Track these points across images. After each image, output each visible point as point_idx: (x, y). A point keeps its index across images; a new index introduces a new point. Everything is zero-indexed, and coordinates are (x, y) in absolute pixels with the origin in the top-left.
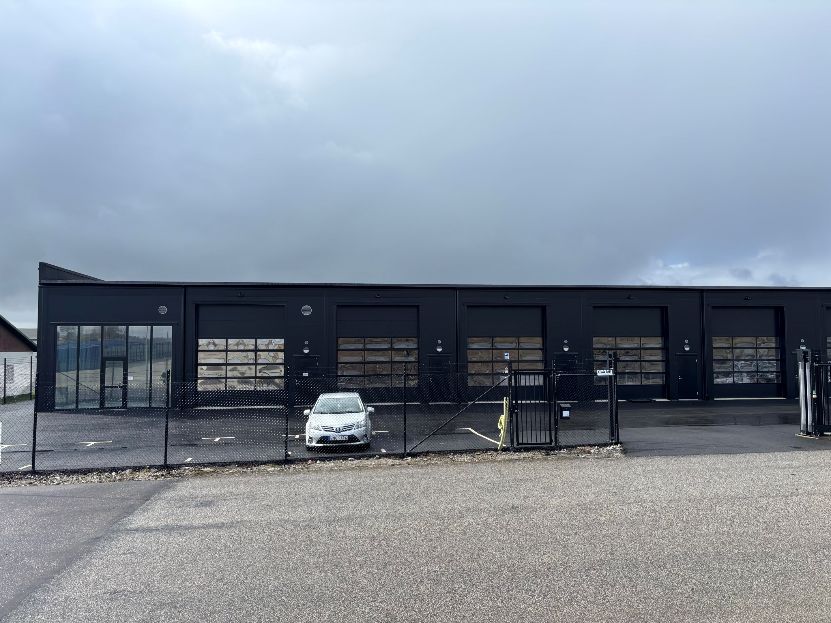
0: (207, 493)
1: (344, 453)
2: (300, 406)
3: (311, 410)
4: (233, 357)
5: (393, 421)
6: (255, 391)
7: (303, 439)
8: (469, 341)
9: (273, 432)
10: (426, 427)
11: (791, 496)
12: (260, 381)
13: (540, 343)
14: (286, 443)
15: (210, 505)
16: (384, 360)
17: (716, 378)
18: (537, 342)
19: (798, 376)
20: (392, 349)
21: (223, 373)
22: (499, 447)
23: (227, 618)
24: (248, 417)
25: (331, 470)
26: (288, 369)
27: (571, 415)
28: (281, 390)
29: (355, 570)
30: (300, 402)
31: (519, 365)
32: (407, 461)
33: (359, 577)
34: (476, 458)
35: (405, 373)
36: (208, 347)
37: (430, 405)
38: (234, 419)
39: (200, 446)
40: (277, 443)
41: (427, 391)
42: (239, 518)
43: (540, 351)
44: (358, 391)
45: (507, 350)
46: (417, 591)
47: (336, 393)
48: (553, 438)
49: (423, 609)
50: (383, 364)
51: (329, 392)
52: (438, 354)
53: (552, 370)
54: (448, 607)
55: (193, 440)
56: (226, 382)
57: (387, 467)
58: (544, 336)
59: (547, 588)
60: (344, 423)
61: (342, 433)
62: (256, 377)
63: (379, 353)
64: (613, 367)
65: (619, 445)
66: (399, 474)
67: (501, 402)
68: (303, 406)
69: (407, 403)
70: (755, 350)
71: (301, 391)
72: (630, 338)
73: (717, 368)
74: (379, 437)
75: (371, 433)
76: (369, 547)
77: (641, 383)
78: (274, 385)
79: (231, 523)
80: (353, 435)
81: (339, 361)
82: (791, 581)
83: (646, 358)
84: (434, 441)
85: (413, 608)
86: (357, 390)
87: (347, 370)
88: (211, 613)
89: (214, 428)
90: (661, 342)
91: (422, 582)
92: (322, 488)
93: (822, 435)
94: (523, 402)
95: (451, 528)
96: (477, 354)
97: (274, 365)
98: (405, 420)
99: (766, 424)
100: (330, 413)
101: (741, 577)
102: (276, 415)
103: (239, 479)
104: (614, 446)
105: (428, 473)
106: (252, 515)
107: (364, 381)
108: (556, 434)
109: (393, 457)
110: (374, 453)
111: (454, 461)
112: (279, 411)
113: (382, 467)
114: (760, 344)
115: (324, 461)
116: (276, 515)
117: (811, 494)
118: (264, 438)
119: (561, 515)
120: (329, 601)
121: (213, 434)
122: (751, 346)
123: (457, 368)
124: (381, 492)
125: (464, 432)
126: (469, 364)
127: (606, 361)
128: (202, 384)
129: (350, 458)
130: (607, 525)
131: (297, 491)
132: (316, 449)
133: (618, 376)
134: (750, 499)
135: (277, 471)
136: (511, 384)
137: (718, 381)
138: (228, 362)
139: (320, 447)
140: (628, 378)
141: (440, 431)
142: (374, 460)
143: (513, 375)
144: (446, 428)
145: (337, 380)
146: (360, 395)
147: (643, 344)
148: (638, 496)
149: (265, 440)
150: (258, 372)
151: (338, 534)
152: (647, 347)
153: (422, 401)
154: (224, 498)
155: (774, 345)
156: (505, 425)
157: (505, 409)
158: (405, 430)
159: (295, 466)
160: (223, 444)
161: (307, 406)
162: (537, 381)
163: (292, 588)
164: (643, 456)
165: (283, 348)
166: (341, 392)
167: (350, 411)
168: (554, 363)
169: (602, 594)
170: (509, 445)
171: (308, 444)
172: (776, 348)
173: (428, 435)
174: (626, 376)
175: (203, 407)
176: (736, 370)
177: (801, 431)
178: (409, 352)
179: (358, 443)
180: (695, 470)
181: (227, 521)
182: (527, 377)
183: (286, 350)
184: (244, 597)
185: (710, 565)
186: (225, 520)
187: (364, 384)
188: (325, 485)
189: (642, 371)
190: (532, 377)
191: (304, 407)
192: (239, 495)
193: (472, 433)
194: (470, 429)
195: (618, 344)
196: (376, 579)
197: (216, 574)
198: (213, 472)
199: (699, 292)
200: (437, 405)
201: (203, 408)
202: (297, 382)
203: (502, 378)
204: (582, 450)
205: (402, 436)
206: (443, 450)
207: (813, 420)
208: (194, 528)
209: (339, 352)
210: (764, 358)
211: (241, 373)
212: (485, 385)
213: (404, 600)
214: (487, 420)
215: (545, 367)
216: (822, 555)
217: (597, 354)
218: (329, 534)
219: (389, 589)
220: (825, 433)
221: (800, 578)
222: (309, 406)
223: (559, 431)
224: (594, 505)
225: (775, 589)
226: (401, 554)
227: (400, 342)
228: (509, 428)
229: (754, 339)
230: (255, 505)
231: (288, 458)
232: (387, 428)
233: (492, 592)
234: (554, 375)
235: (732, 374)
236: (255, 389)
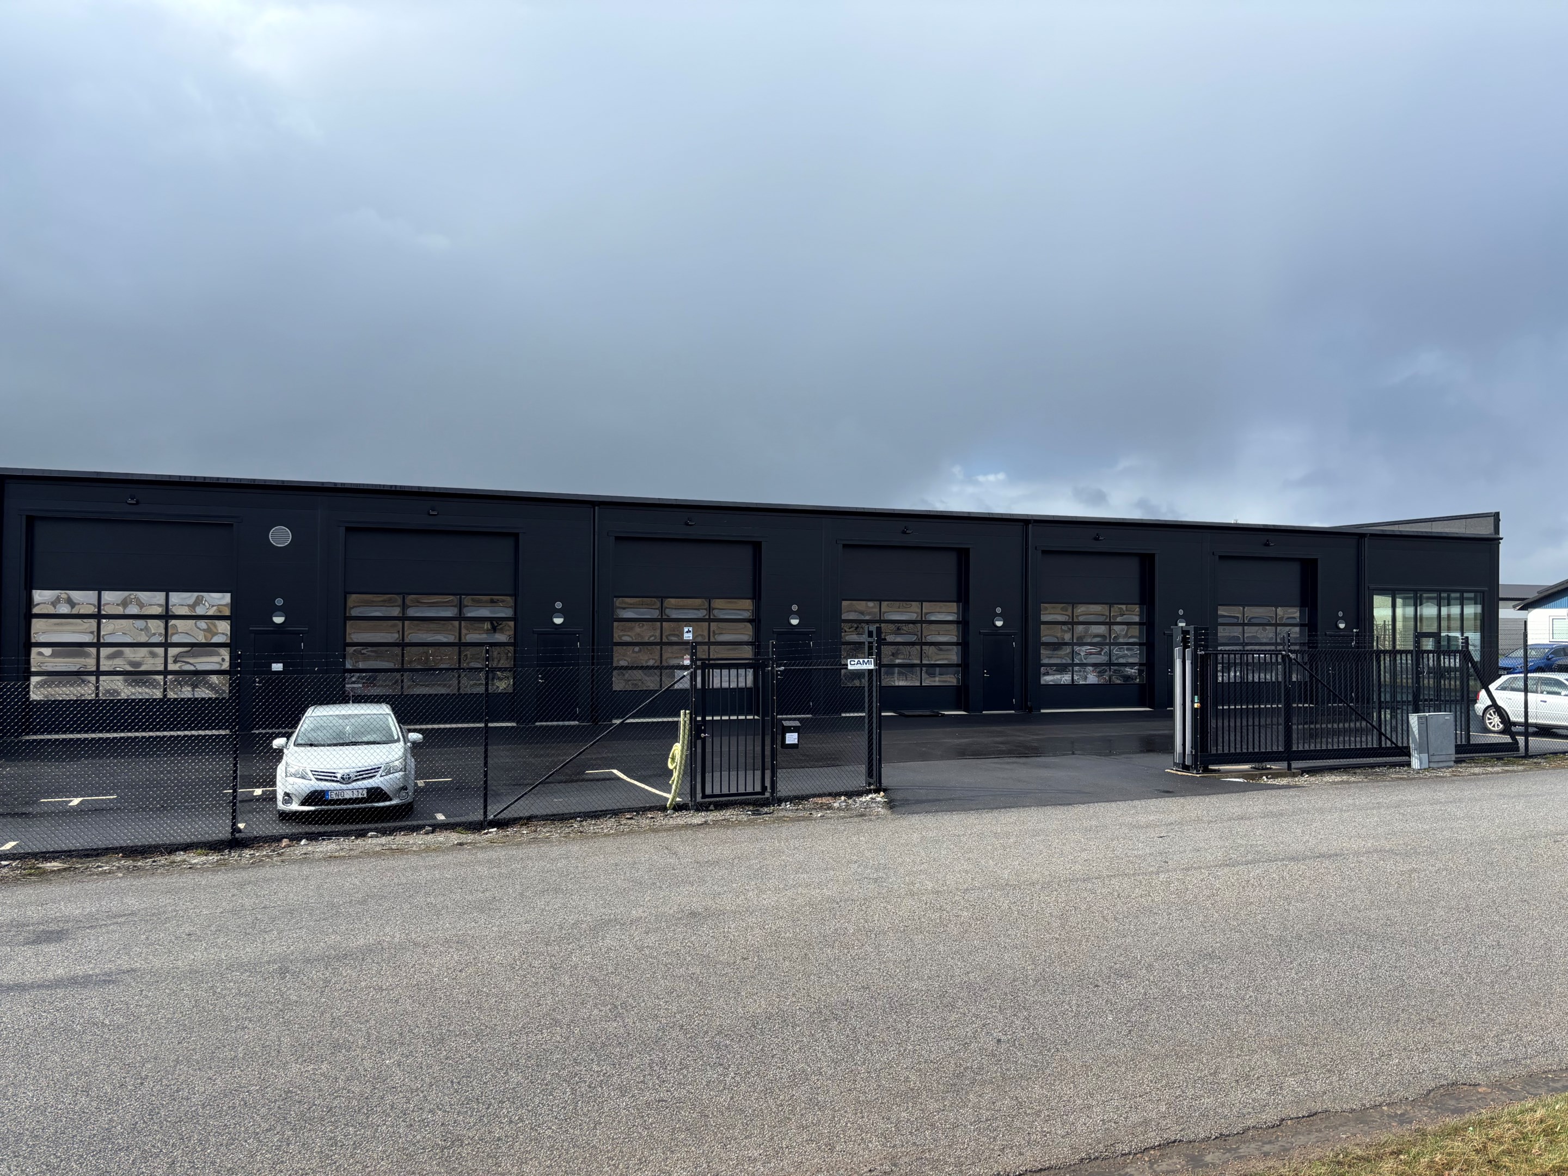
0: (52, 914)
1: (357, 823)
2: (264, 731)
3: (288, 739)
4: (112, 630)
5: (461, 760)
6: (164, 700)
7: (272, 798)
8: (618, 605)
9: (204, 783)
10: (528, 771)
11: (1158, 873)
12: (175, 680)
13: (748, 610)
14: (233, 806)
15: (59, 940)
16: (445, 640)
17: (1044, 674)
18: (744, 608)
19: (1173, 671)
20: (460, 618)
21: (90, 664)
22: (669, 803)
23: (98, 1169)
24: (147, 753)
25: (330, 858)
26: (239, 657)
27: (801, 741)
28: (224, 699)
29: (380, 1052)
30: (264, 723)
31: (709, 649)
32: (489, 835)
33: (387, 1066)
34: (625, 824)
35: (487, 666)
36: (55, 607)
37: (537, 726)
38: (115, 758)
39: (34, 816)
40: (214, 805)
41: (532, 701)
42: (124, 963)
43: (749, 625)
44: (390, 701)
45: (688, 621)
46: (505, 1082)
47: (343, 706)
48: (768, 784)
49: (517, 1118)
50: (441, 648)
51: (328, 704)
52: (556, 629)
53: (770, 659)
54: (564, 1108)
55: (19, 804)
56: (97, 681)
57: (448, 849)
58: (756, 596)
59: (751, 1059)
60: (360, 765)
61: (354, 784)
62: (165, 673)
63: (433, 625)
64: (874, 653)
65: (882, 794)
66: (472, 862)
67: (676, 719)
68: (271, 731)
69: (490, 725)
70: (1108, 626)
71: (267, 701)
72: (904, 603)
73: (1046, 657)
74: (432, 791)
75: (416, 784)
76: (408, 1005)
77: (921, 683)
78: (207, 688)
79: (106, 974)
80: (378, 788)
81: (348, 640)
82: (1154, 1016)
83: (930, 639)
84: (544, 795)
85: (497, 1116)
86: (386, 698)
87: (366, 658)
88: (62, 1161)
89: (68, 777)
90: (956, 611)
91: (515, 1065)
92: (311, 894)
93: (1206, 770)
94: (715, 718)
95: (574, 959)
96: (631, 629)
97: (208, 647)
98: (486, 757)
99: (1120, 754)
100: (329, 745)
101: (1077, 1015)
102: (211, 750)
103: (124, 884)
104: (874, 796)
105: (531, 858)
106: (154, 955)
107: (402, 681)
108: (773, 774)
109: (459, 829)
110: (420, 822)
111: (581, 832)
112: (219, 742)
113: (439, 849)
114: (1116, 617)
115: (316, 839)
116: (208, 954)
117: (1187, 869)
118: (183, 798)
119: (780, 923)
120: (322, 1119)
121: (67, 792)
122: (1101, 619)
123: (593, 656)
124: (435, 897)
125: (602, 777)
126: (615, 648)
127: (864, 643)
128: (42, 686)
129: (370, 834)
130: (860, 937)
131: (257, 902)
132: (298, 816)
133: (883, 669)
134: (1094, 880)
135: (212, 863)
136: (696, 685)
137: (1048, 679)
138: (102, 641)
139: (308, 812)
140: (899, 673)
141: (557, 777)
142: (421, 836)
143: (699, 669)
144: (567, 771)
145: (344, 680)
146: (393, 710)
147: (927, 614)
148: (913, 884)
149: (186, 801)
150: (170, 660)
151: (345, 983)
152: (933, 618)
153: (521, 719)
154: (91, 923)
155: (1137, 619)
156: (681, 762)
157: (683, 732)
158: (486, 775)
159: (252, 852)
160: (89, 811)
161: (281, 730)
162: (742, 679)
163: (243, 1099)
164: (921, 813)
165: (227, 612)
166: (354, 702)
167: (372, 740)
168: (773, 646)
169: (847, 1062)
170: (687, 799)
171: (281, 806)
172: (1140, 624)
173: (531, 785)
174: (896, 670)
175: (42, 733)
176: (1077, 661)
177: (1175, 764)
178: (496, 625)
179: (388, 803)
180: (1007, 834)
181: (97, 971)
182: (725, 672)
183: (235, 617)
184: (137, 1123)
185: (1027, 997)
186: (93, 969)
187: (402, 687)
188: (318, 888)
189: (924, 662)
190: (733, 672)
191: (274, 733)
192: (125, 915)
193: (619, 779)
194: (615, 771)
195: (885, 613)
196: (421, 1068)
197: (73, 1081)
198: (65, 869)
199: (1022, 524)
200: (552, 726)
201: (42, 737)
202: (259, 683)
203: (679, 674)
204: (817, 803)
205: (479, 788)
206: (561, 812)
207: (1194, 746)
208: (21, 988)
209: (349, 623)
210: (1121, 640)
211: (132, 664)
212: (645, 689)
213: (479, 1103)
214: (648, 754)
215: (757, 654)
216: (1202, 970)
217: (847, 630)
218: (324, 985)
219: (449, 1084)
220: (1211, 767)
221: (1168, 1010)
222: (284, 731)
223: (779, 771)
224: (838, 903)
225: (1130, 1031)
226: (475, 1014)
227: (479, 604)
228: (689, 768)
229: (1107, 607)
230: (162, 935)
231: (237, 835)
232: (449, 773)
233: (650, 1074)
234: (773, 668)
235: (1071, 668)
236: (165, 696)
